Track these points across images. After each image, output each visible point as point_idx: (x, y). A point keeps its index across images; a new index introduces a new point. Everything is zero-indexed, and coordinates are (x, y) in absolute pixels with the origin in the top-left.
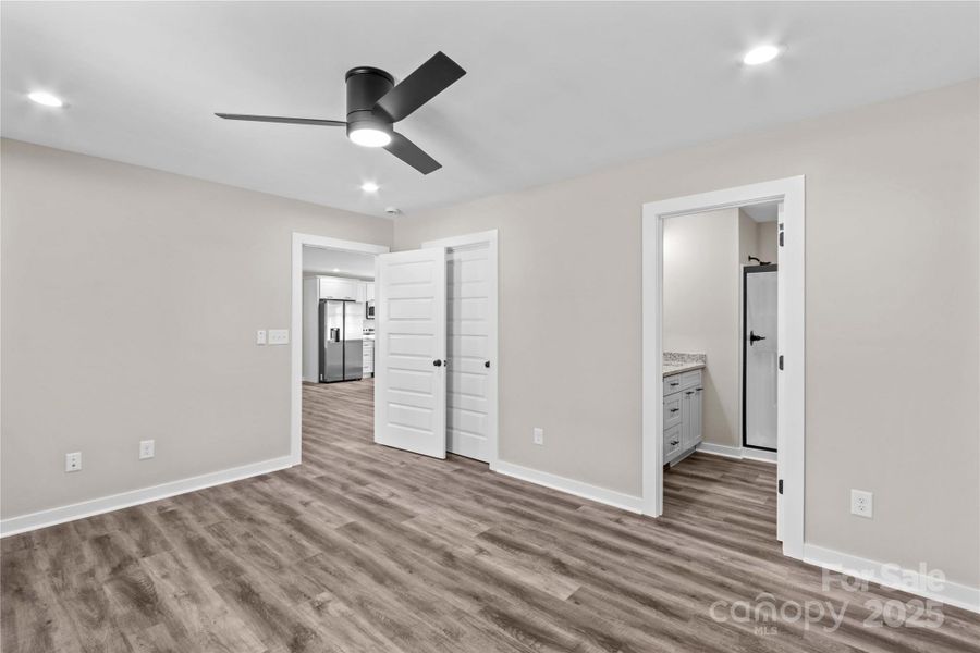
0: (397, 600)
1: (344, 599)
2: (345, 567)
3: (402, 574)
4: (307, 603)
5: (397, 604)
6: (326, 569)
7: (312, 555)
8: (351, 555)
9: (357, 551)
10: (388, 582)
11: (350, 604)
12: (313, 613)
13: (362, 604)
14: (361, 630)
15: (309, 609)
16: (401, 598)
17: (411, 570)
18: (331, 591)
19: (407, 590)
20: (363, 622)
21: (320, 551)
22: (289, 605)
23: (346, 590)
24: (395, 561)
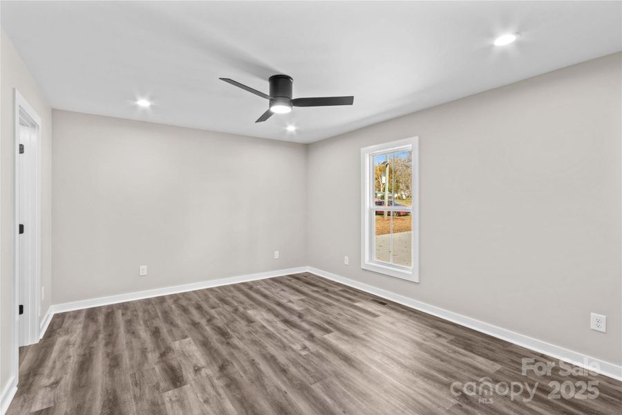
0: (266, 347)
1: (293, 350)
2: (293, 370)
3: (259, 360)
4: (312, 351)
5: (267, 345)
6: (306, 369)
7: (318, 384)
8: (289, 379)
9: (284, 382)
10: (268, 356)
11: (290, 347)
12: (307, 346)
13: (284, 347)
14: (286, 338)
15: (310, 348)
16: (264, 347)
17: (253, 362)
18: (301, 355)
19: (260, 351)
20: (285, 340)
21: (312, 386)
22: (321, 351)
23: (292, 355)
24: (260, 370)
